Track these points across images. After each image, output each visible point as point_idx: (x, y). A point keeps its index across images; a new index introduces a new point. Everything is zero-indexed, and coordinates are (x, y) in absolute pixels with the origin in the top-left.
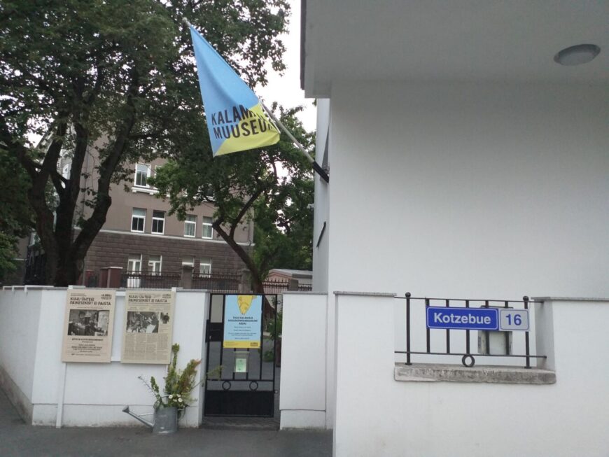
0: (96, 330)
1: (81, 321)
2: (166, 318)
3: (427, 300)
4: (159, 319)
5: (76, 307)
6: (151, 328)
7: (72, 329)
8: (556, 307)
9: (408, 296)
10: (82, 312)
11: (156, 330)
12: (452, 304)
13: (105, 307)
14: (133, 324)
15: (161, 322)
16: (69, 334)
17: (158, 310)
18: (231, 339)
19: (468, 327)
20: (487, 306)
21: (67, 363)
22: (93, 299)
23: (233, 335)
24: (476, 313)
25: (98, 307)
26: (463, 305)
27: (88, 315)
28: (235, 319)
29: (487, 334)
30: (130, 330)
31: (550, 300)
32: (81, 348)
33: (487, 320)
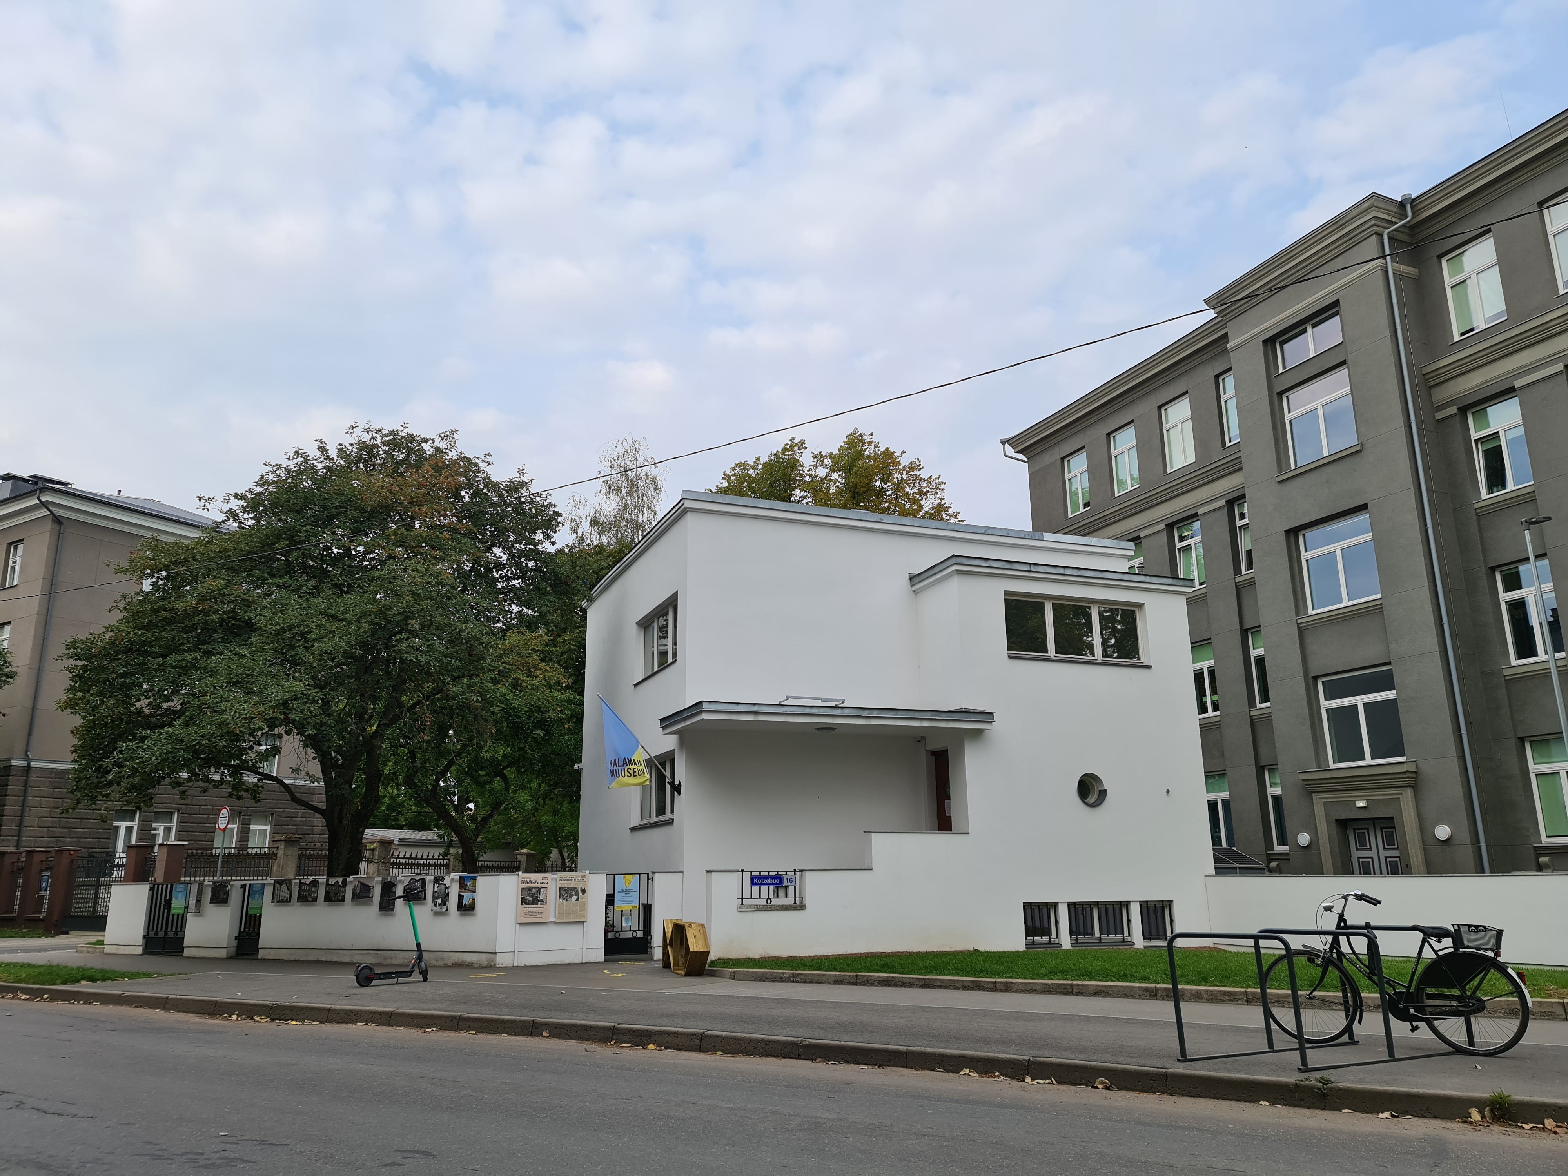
0: (539, 901)
1: (529, 895)
2: (584, 891)
3: (751, 872)
4: (580, 892)
5: (525, 886)
6: (575, 898)
7: (523, 901)
8: (807, 873)
9: (742, 871)
10: (530, 889)
11: (578, 899)
12: (762, 874)
13: (544, 886)
14: (563, 896)
15: (581, 894)
16: (522, 904)
17: (579, 886)
18: (620, 905)
19: (769, 884)
20: (777, 874)
21: (521, 924)
22: (536, 881)
23: (621, 901)
24: (773, 878)
25: (540, 886)
26: (767, 874)
27: (533, 891)
28: (622, 891)
29: (777, 888)
30: (561, 900)
31: (805, 870)
32: (530, 913)
33: (777, 881)
